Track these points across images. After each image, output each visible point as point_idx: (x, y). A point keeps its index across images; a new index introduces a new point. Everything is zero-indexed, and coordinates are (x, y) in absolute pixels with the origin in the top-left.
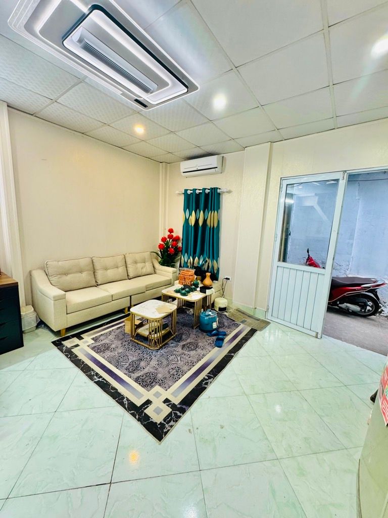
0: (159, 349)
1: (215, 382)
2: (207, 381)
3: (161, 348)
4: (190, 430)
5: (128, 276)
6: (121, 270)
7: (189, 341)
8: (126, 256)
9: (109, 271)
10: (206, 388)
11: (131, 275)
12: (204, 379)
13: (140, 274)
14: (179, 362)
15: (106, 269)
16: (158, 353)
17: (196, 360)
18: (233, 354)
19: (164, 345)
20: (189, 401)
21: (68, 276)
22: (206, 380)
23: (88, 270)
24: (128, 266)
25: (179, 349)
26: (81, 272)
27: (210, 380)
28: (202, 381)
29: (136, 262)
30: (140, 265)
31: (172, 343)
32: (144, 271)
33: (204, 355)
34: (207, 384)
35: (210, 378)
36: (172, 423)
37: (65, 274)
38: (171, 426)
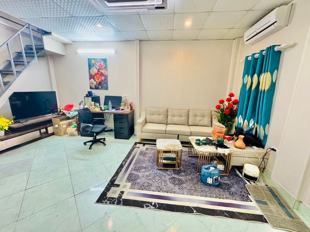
0: (159, 169)
1: (153, 211)
2: (150, 206)
3: (161, 170)
4: (107, 213)
5: (188, 123)
6: (183, 119)
7: (181, 178)
8: (190, 110)
9: (175, 117)
10: (143, 207)
11: (190, 123)
12: (151, 203)
13: (197, 124)
14: (157, 183)
15: (174, 116)
16: (156, 171)
17: (165, 190)
18: (195, 211)
19: (164, 170)
20: (128, 203)
21: (154, 115)
22: (151, 204)
23: (163, 115)
24: (190, 117)
25: (168, 177)
26: (160, 115)
27: (152, 207)
28: (148, 203)
29: (196, 116)
30: (198, 118)
31: (170, 172)
32: (201, 123)
33: (174, 192)
34: (147, 206)
35: (155, 206)
36: (108, 202)
37: (152, 114)
38: (106, 203)
